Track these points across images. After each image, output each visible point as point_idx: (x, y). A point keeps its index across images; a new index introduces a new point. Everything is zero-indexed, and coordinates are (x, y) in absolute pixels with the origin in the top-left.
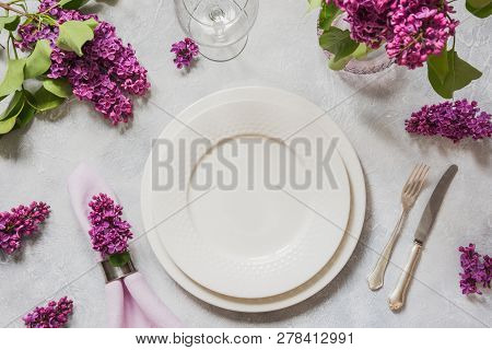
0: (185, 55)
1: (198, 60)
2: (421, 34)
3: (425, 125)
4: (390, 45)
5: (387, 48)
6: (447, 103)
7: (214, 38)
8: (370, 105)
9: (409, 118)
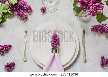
0: (43, 10)
1: (46, 12)
2: (96, 9)
3: (95, 29)
4: (89, 11)
5: (88, 11)
6: (100, 25)
7: (50, 7)
8: (83, 24)
9: (92, 27)
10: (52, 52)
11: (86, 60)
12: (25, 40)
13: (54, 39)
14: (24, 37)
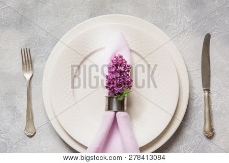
10: (109, 108)
11: (212, 130)
12: (28, 76)
13: (114, 70)
14: (23, 68)
